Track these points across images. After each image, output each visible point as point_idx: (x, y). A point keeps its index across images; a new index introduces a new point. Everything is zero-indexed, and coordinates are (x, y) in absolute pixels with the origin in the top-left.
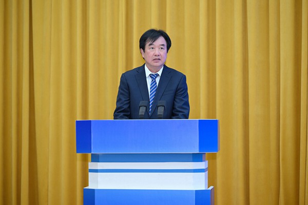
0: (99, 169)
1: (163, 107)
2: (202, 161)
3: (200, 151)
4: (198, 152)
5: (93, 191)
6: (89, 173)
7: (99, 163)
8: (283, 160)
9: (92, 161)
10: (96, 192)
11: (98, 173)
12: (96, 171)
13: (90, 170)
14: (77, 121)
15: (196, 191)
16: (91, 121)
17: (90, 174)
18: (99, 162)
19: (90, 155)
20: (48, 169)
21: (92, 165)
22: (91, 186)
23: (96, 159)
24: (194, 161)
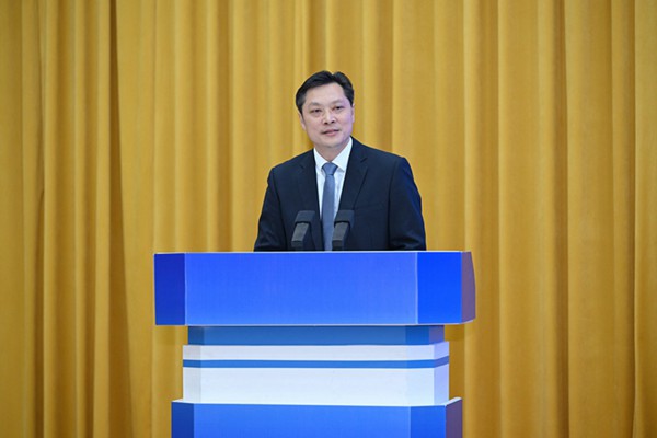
1: (346, 225)
2: (428, 344)
3: (419, 322)
4: (417, 324)
5: (191, 406)
6: (185, 369)
7: (202, 347)
9: (190, 343)
10: (195, 408)
15: (412, 408)
16: (183, 255)
17: (186, 371)
18: (203, 344)
21: (189, 352)
22: (186, 399)
23: (196, 337)
24: (409, 342)
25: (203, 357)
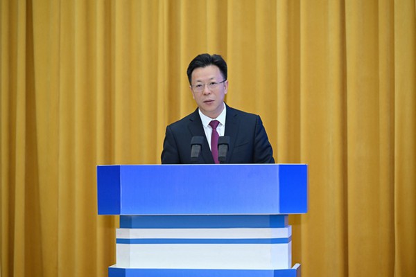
0: (131, 238)
1: (226, 146)
2: (283, 227)
3: (280, 212)
4: (278, 213)
5: (123, 271)
7: (131, 230)
8: (399, 223)
9: (121, 227)
10: (126, 272)
11: (131, 245)
12: (127, 241)
13: (117, 239)
14: (98, 167)
15: (275, 271)
16: (119, 166)
17: (118, 246)
18: (131, 228)
19: (117, 217)
20: (57, 237)
21: (121, 233)
22: (119, 264)
23: (127, 223)
24: (272, 226)
25: (131, 237)
